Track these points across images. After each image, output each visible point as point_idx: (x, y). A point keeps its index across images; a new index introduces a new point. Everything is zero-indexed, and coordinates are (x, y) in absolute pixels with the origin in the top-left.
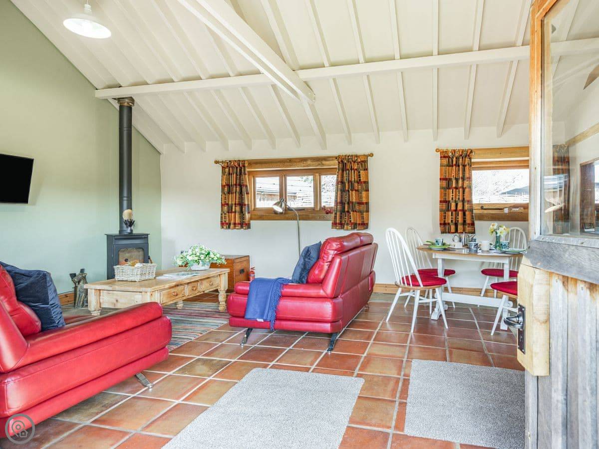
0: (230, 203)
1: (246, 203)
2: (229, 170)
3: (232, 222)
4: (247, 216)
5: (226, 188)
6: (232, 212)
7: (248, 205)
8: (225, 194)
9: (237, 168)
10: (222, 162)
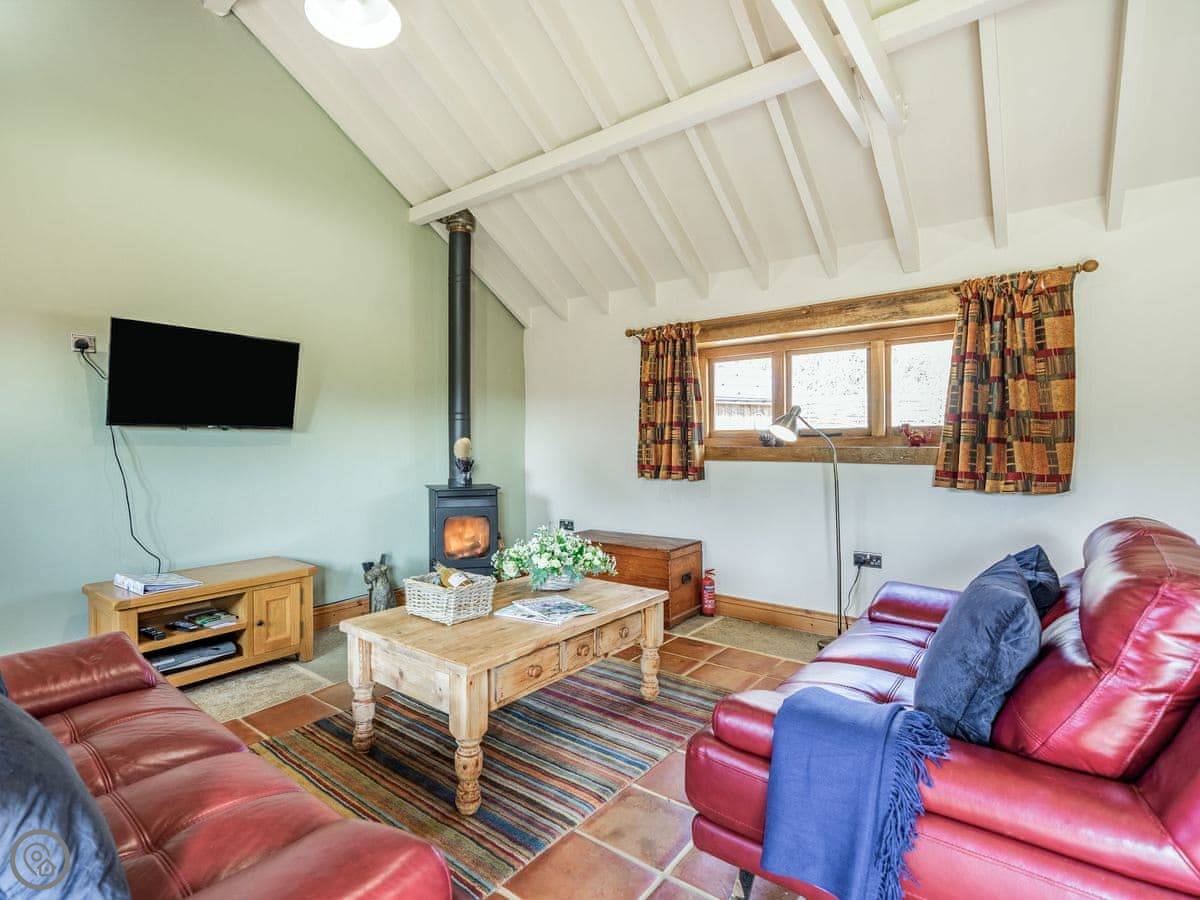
0: (659, 421)
1: (696, 421)
2: (657, 348)
3: (664, 463)
4: (698, 451)
5: (650, 389)
6: (662, 442)
7: (700, 424)
8: (647, 401)
9: (675, 341)
10: (643, 332)
